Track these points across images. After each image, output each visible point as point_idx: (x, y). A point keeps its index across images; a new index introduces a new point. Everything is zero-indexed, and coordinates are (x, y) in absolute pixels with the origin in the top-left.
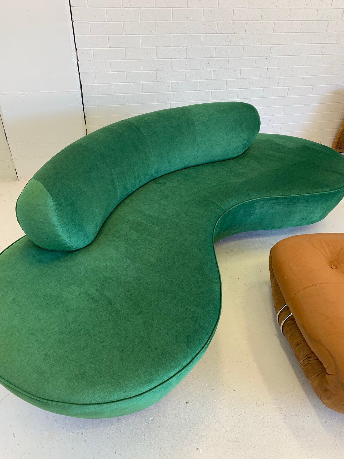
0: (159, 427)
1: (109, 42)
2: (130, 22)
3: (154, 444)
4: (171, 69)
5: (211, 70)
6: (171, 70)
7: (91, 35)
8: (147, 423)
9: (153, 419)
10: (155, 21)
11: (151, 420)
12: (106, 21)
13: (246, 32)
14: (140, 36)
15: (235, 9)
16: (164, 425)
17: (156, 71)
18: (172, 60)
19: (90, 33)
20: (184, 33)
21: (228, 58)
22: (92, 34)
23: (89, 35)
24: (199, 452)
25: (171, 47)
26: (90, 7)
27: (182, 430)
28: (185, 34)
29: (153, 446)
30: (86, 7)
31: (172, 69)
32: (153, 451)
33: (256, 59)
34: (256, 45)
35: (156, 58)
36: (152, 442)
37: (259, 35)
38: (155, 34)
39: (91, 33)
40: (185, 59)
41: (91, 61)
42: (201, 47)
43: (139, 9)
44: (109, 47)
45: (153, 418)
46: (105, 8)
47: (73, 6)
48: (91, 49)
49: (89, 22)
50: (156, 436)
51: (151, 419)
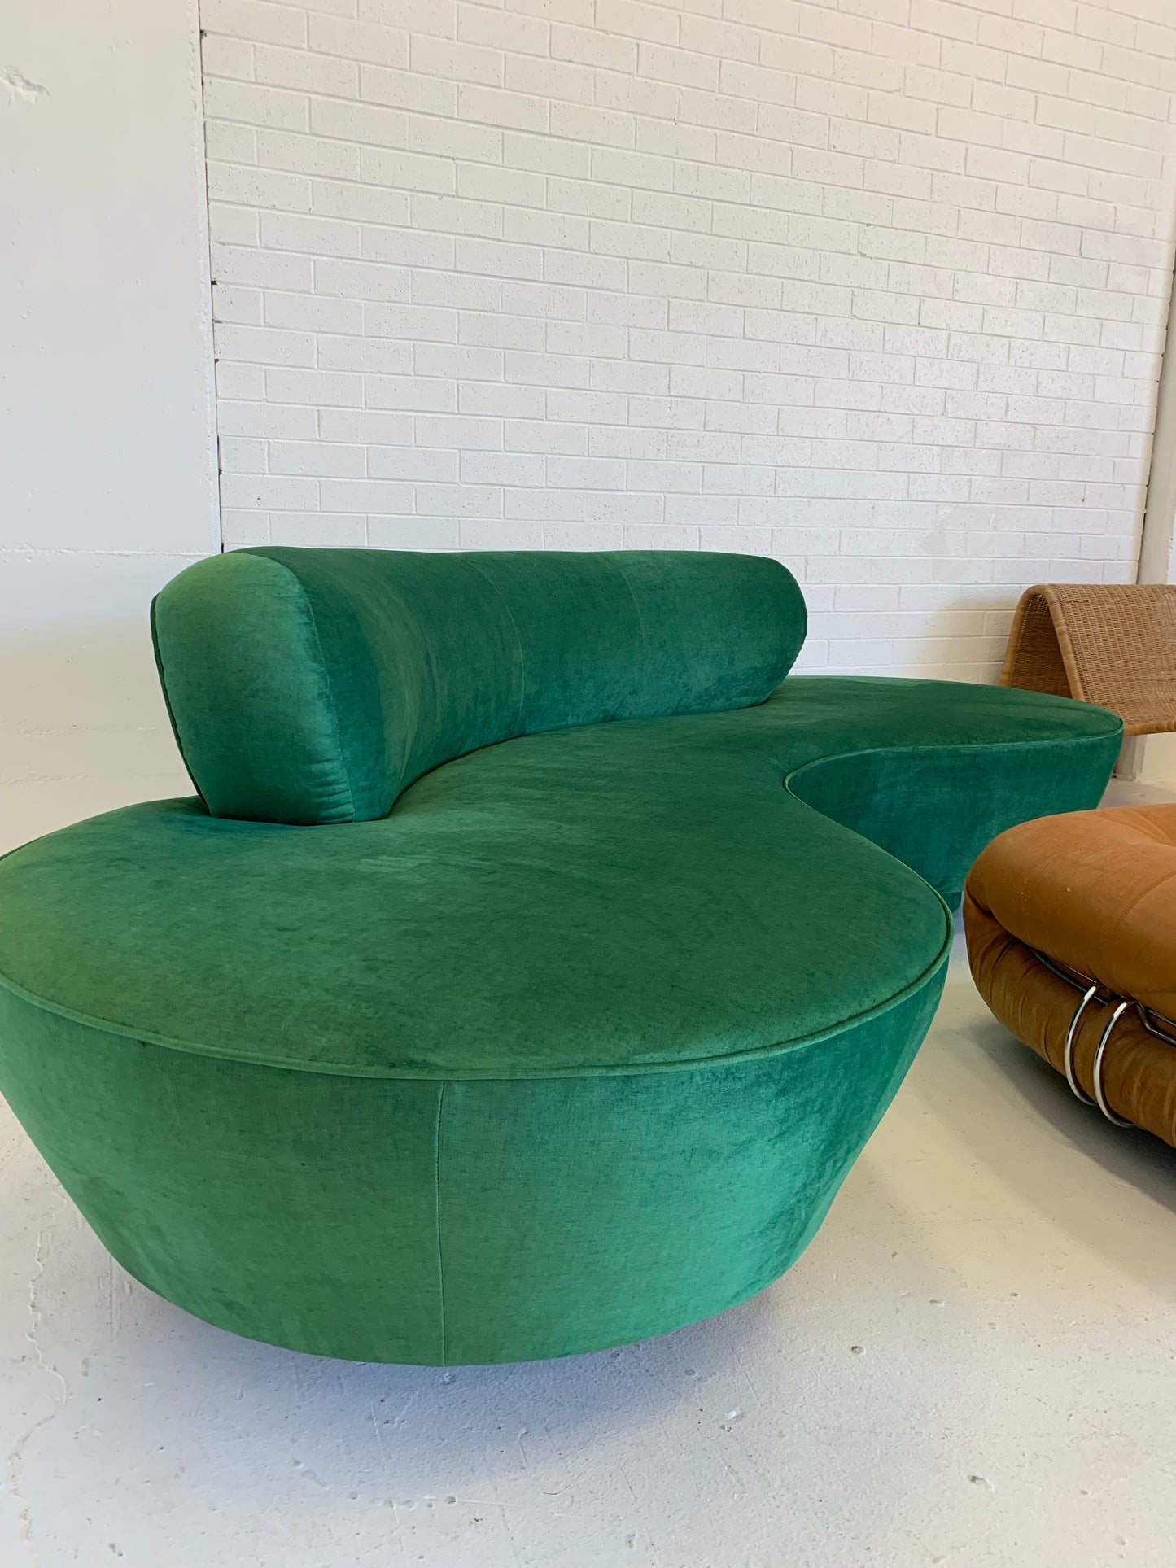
0: (781, 1435)
1: (319, 426)
2: (385, 376)
3: (784, 1489)
4: (502, 514)
5: (616, 526)
6: (502, 517)
7: (268, 402)
8: (723, 1427)
9: (743, 1413)
10: (457, 379)
11: (736, 1417)
12: (313, 368)
13: (707, 428)
14: (411, 417)
15: (673, 366)
16: (796, 1426)
17: (459, 517)
18: (504, 490)
19: (264, 396)
20: (537, 417)
21: (662, 494)
22: (269, 400)
23: (260, 401)
24: (987, 1486)
25: (500, 451)
26: (270, 327)
27: (878, 1430)
28: (542, 420)
29: (784, 1499)
30: (260, 326)
31: (504, 516)
32: (791, 1512)
33: (739, 503)
34: (736, 464)
35: (457, 481)
36: (776, 1485)
37: (742, 437)
38: (454, 414)
39: (266, 395)
40: (541, 490)
41: (261, 476)
42: (586, 458)
43: (412, 345)
44: (318, 438)
45: (740, 1412)
46: (314, 334)
47: (220, 319)
48: (262, 440)
49: (264, 367)
50: (783, 1463)
51: (734, 1414)
